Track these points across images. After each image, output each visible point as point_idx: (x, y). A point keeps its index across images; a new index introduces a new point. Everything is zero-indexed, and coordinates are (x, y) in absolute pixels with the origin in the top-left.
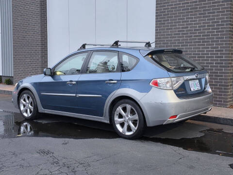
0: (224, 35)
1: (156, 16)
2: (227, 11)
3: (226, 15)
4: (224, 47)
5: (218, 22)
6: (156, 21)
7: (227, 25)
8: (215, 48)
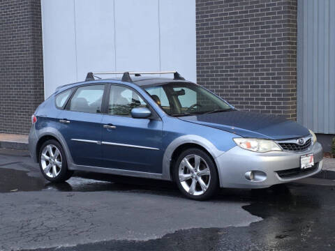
0: (282, 57)
1: (197, 29)
2: (284, 25)
3: (283, 30)
4: (282, 74)
5: (274, 40)
6: (197, 37)
7: (284, 43)
8: (271, 74)
